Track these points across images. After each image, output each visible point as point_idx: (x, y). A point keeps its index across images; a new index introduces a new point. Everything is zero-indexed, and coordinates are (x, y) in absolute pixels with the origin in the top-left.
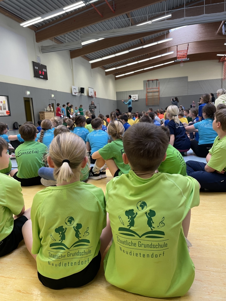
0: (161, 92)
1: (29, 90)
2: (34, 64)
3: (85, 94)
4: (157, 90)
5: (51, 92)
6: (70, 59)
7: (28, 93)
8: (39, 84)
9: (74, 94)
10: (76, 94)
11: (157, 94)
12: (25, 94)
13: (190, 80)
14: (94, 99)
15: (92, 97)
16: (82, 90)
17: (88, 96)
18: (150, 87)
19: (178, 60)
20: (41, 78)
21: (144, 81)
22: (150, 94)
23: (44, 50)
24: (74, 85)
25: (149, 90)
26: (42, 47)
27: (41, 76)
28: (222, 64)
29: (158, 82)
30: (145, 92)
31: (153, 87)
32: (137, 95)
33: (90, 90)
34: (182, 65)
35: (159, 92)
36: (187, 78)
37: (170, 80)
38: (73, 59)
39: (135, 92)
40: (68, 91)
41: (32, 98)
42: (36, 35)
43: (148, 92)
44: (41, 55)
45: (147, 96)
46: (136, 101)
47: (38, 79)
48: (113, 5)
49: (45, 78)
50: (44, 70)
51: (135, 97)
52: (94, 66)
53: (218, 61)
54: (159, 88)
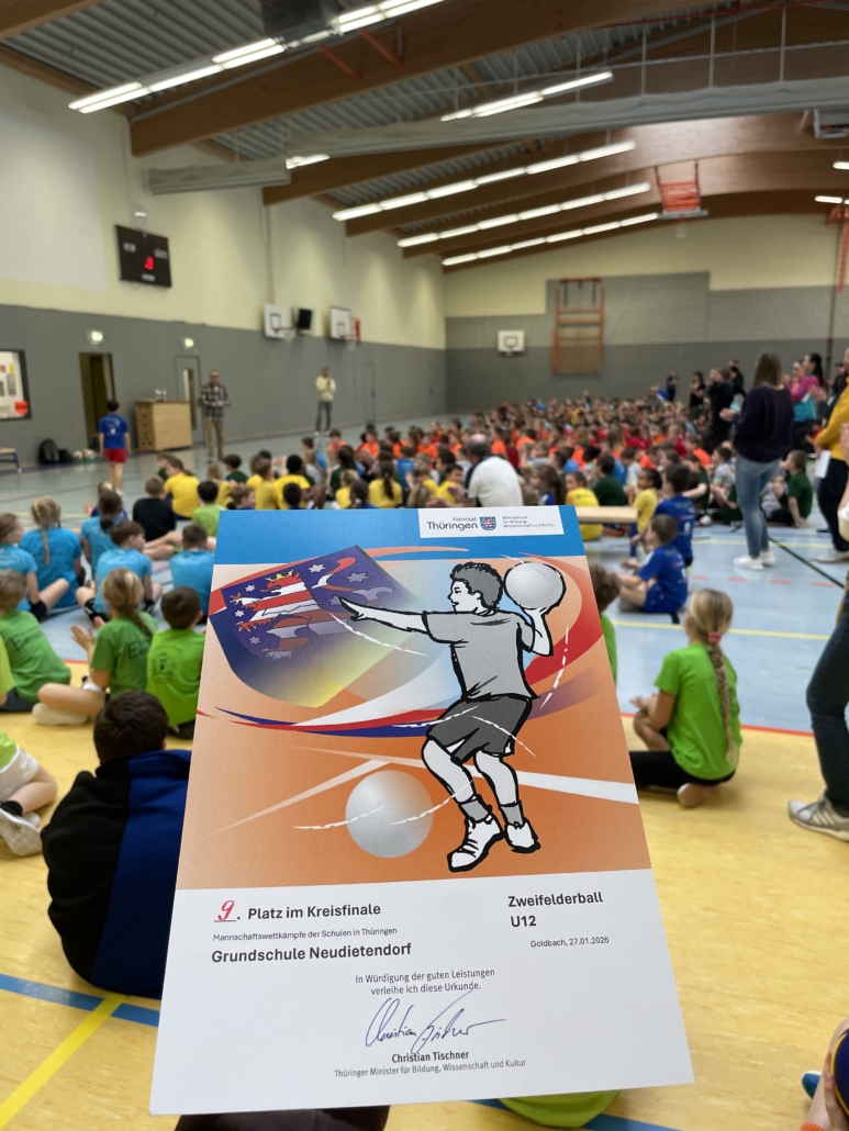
0: (609, 328)
1: (98, 329)
2: (124, 234)
3: (317, 329)
4: (594, 317)
5: (182, 328)
6: (263, 209)
7: (97, 337)
8: (143, 303)
9: (270, 333)
10: (281, 335)
11: (593, 332)
12: (86, 340)
13: (717, 284)
14: (351, 347)
15: (342, 341)
16: (304, 319)
17: (329, 339)
18: (571, 306)
19: (666, 214)
20: (147, 283)
21: (550, 284)
22: (570, 332)
23: (159, 183)
24: (271, 300)
25: (565, 318)
26: (153, 172)
27: (145, 277)
28: (836, 231)
29: (599, 286)
30: (551, 324)
31: (581, 306)
32: (520, 334)
33: (336, 316)
34: (681, 231)
35: (600, 324)
36: (704, 277)
37: (642, 282)
38: (275, 208)
39: (510, 322)
40: (248, 322)
41: (110, 356)
42: (132, 130)
43: (561, 325)
44: (149, 200)
45: (557, 339)
46: (516, 354)
47: (135, 285)
49: (163, 278)
50: (159, 254)
51: (511, 340)
52: (354, 227)
53: (821, 217)
54: (601, 311)
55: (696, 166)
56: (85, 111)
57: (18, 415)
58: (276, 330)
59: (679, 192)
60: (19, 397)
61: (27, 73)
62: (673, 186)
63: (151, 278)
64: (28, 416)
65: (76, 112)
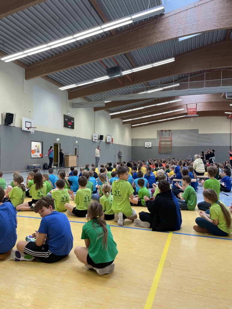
0: (173, 142)
1: (58, 138)
2: (65, 117)
3: (104, 140)
4: (170, 139)
5: (75, 138)
6: (94, 112)
8: (68, 132)
9: (94, 140)
10: (96, 141)
11: (169, 143)
12: (56, 140)
13: (200, 132)
14: (111, 145)
15: (109, 143)
16: (101, 137)
17: (106, 142)
18: (163, 137)
19: (188, 115)
20: (69, 128)
21: (158, 131)
22: (163, 143)
23: (74, 106)
24: (94, 133)
25: (161, 139)
26: (72, 103)
27: (69, 126)
28: (230, 120)
29: (170, 132)
30: (158, 141)
31: (166, 136)
32: (151, 143)
33: (108, 137)
34: (192, 119)
35: (171, 141)
36: (197, 130)
37: (182, 131)
38: (96, 112)
39: (148, 140)
40: (90, 138)
41: (60, 144)
42: (69, 94)
43: (160, 141)
44: (71, 110)
45: (160, 144)
46: (149, 148)
47: (67, 128)
48: (132, 77)
49: (73, 127)
50: (72, 121)
51: (148, 144)
52: (113, 117)
53: (226, 117)
54: (171, 138)
55: (197, 104)
56: (62, 90)
57: (40, 157)
58: (95, 140)
59: (192, 110)
60: (40, 153)
61: (49, 81)
62: (190, 109)
63: (70, 127)
64: (42, 157)
65: (60, 90)
